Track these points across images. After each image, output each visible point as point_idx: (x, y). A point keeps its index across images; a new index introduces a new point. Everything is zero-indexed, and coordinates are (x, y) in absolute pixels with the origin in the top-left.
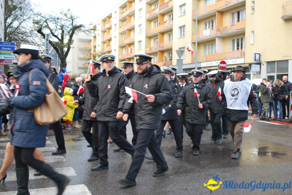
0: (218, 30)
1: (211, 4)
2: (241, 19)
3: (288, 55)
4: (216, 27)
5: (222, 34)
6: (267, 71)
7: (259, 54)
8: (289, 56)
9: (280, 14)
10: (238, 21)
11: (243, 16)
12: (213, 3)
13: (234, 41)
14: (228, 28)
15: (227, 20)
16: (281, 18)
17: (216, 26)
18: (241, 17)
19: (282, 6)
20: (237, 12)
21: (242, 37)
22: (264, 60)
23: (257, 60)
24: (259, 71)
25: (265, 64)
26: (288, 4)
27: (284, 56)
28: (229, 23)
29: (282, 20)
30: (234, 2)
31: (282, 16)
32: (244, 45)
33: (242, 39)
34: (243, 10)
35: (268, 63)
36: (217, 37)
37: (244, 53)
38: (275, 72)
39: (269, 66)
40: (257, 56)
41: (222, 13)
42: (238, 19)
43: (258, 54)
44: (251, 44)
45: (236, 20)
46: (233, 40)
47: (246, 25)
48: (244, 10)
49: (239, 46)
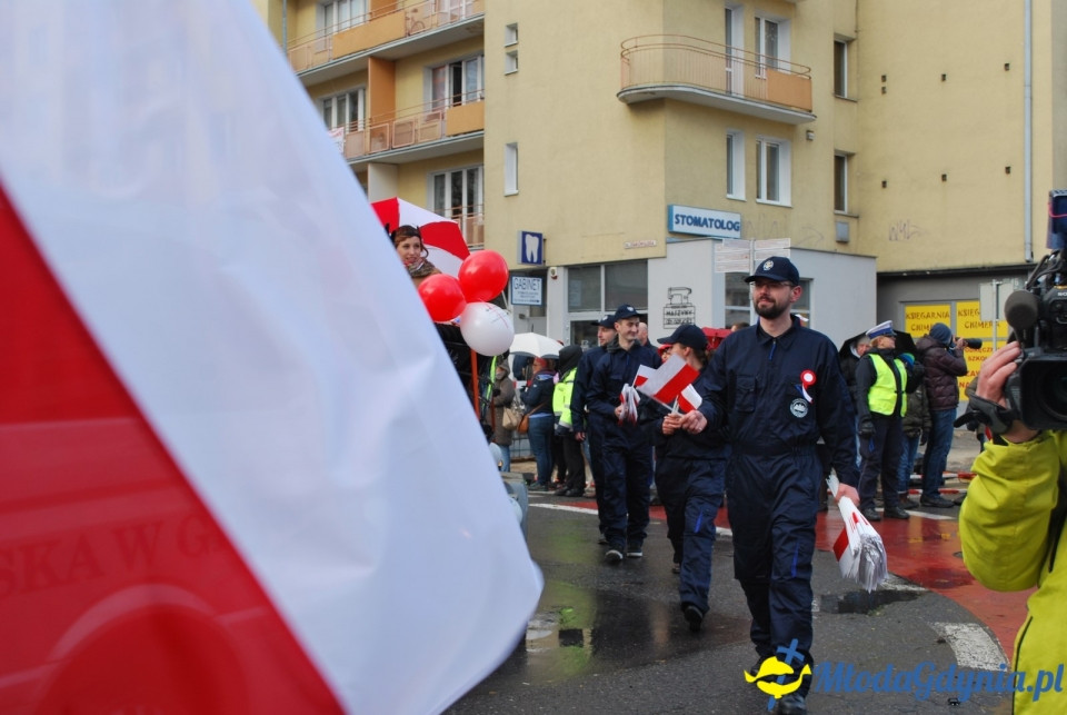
0: (377, 134)
1: (348, 24)
2: (467, 94)
3: (646, 242)
4: (368, 121)
5: (391, 154)
6: (569, 303)
7: (539, 236)
8: (650, 245)
9: (612, 81)
10: (457, 100)
11: (475, 81)
12: (355, 22)
13: (440, 179)
14: (418, 126)
15: (413, 94)
16: (618, 95)
17: (369, 116)
18: (467, 83)
19: (621, 50)
20: (450, 65)
21: (471, 165)
22: (557, 257)
23: (529, 259)
24: (540, 303)
25: (562, 275)
26: (640, 42)
27: (629, 244)
28: (421, 109)
29: (622, 106)
30: (437, 25)
31: (619, 91)
32: (479, 200)
33: (472, 175)
34: (471, 60)
35: (573, 270)
36: (374, 162)
37: (482, 229)
38: (600, 307)
39: (578, 284)
40: (532, 244)
41: (392, 64)
42: (454, 94)
43: (533, 234)
44: (508, 192)
45: (447, 95)
46: (436, 177)
47: (486, 117)
48: (479, 59)
49: (461, 203)
